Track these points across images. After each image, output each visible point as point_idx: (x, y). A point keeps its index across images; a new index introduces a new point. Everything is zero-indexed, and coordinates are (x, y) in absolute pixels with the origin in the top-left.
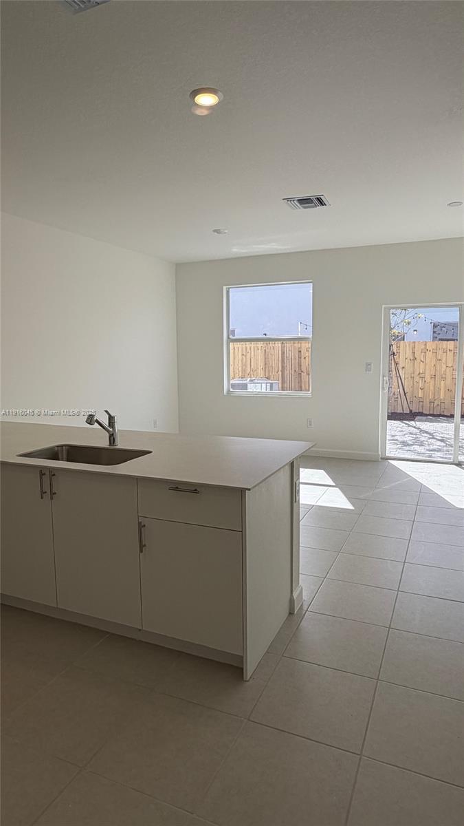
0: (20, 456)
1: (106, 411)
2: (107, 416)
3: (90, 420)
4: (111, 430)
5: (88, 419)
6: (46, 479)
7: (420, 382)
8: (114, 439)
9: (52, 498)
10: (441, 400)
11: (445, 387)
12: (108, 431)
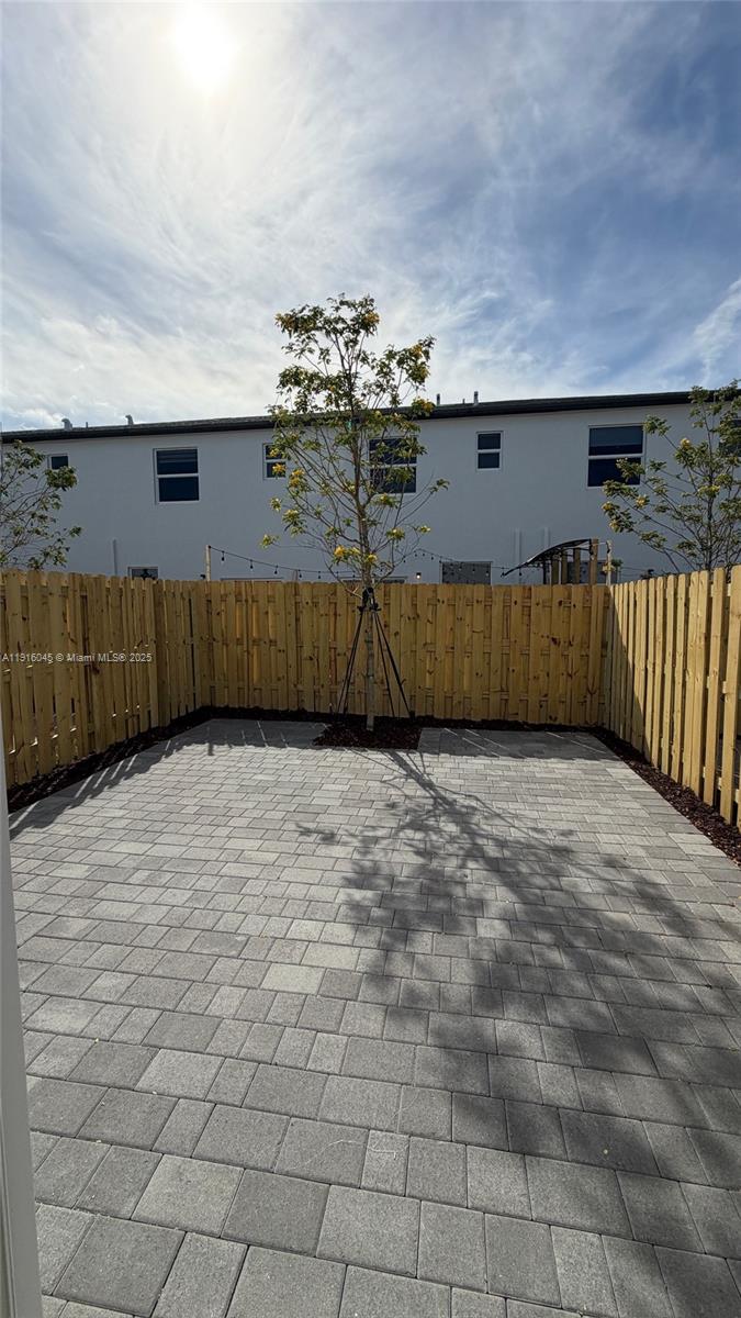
7: (428, 659)
10: (464, 692)
11: (471, 667)
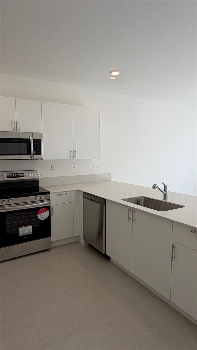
0: (123, 200)
1: (163, 183)
2: (164, 185)
3: (154, 187)
4: (165, 192)
5: (153, 186)
6: (131, 212)
8: (166, 197)
9: (132, 222)
12: (163, 193)
